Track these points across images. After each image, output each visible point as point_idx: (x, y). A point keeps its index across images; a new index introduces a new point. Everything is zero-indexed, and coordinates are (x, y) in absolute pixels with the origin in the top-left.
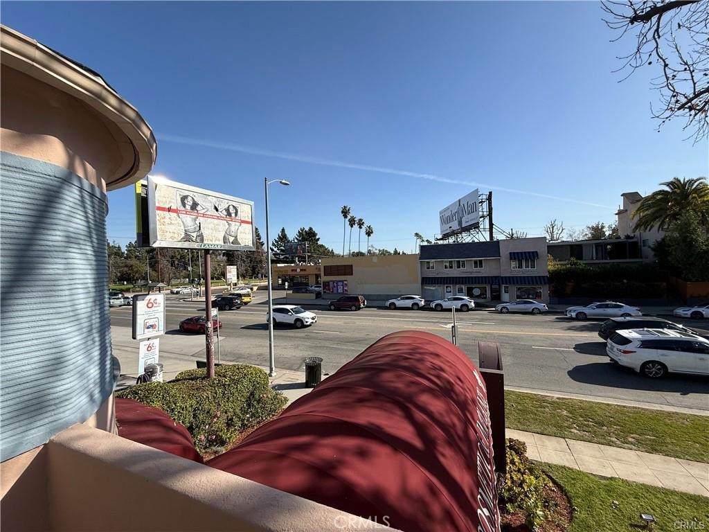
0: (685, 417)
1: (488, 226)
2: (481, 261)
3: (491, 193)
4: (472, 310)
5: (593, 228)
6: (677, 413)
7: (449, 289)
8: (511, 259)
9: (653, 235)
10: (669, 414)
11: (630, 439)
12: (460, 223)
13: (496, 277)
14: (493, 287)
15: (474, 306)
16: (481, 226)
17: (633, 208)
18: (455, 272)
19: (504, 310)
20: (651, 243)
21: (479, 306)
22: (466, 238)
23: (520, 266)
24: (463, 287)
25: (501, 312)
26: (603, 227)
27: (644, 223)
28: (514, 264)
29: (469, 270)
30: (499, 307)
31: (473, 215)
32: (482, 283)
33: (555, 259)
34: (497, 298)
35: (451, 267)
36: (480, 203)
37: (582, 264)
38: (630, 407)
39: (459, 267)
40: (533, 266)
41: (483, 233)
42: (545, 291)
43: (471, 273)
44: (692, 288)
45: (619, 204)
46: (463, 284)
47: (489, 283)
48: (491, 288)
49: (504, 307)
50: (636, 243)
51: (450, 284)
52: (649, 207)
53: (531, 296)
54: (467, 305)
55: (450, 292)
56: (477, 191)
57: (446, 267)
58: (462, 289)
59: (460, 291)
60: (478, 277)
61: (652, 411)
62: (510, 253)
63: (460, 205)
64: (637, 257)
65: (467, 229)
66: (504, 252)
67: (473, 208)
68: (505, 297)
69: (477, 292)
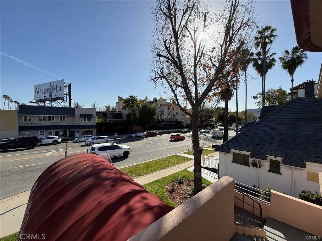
0: (142, 164)
1: (68, 100)
2: (64, 117)
3: (71, 84)
4: (60, 143)
5: (107, 107)
6: (140, 164)
7: (42, 133)
8: (81, 117)
9: (126, 112)
10: (139, 165)
11: (134, 175)
12: (51, 95)
13: (72, 126)
14: (71, 130)
15: (61, 141)
16: (65, 99)
17: (121, 102)
18: (47, 123)
19: (78, 141)
20: (125, 114)
21: (63, 141)
22: (55, 104)
23: (85, 121)
24: (52, 131)
25: (76, 142)
26: (110, 107)
27: (124, 108)
28: (81, 119)
29: (57, 121)
30: (75, 140)
31: (60, 93)
32: (65, 128)
33: (98, 118)
34: (72, 136)
35: (45, 120)
36: (65, 87)
37: (107, 120)
38: (130, 166)
39: (50, 120)
40: (90, 121)
41: (66, 103)
42: (95, 131)
43: (58, 123)
44: (135, 128)
45: (117, 100)
46: (52, 129)
47: (69, 128)
48: (70, 131)
49: (78, 140)
50: (121, 113)
51: (43, 129)
52: (126, 102)
53: (89, 134)
54: (57, 141)
55: (43, 134)
56: (63, 80)
57: (41, 120)
58: (52, 132)
59: (50, 133)
60: (62, 126)
61: (135, 165)
62: (80, 114)
63: (51, 85)
64: (122, 119)
65: (56, 99)
66: (77, 113)
67: (60, 89)
68: (77, 135)
69: (61, 133)
